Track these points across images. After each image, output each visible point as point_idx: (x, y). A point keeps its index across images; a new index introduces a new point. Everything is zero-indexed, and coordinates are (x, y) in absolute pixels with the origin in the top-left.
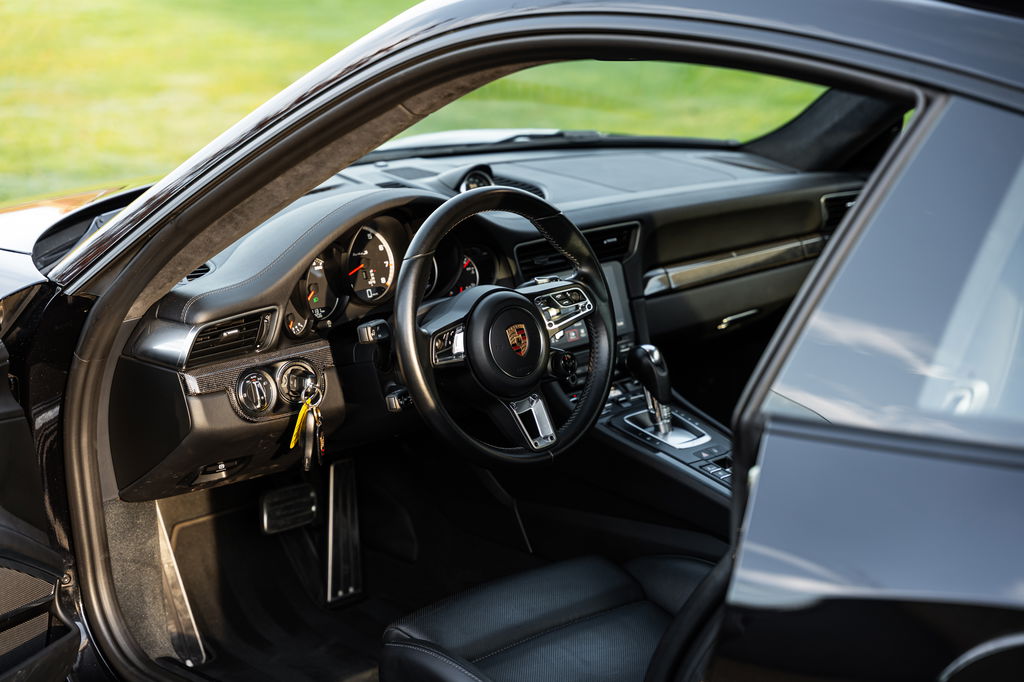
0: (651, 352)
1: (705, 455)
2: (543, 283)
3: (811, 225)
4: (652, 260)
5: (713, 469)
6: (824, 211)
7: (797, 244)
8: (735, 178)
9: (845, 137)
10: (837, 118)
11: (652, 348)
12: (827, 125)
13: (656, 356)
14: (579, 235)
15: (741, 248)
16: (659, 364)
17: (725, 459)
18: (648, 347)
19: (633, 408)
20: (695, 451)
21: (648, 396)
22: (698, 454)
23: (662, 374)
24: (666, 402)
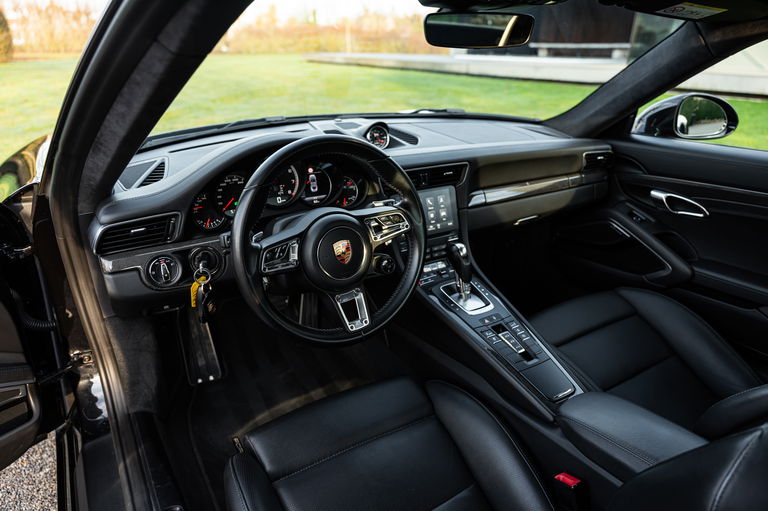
0: (461, 249)
1: (487, 321)
2: (379, 207)
3: (575, 169)
4: (476, 185)
5: (489, 334)
6: (584, 161)
7: (566, 179)
8: (535, 139)
9: (602, 119)
10: (598, 107)
11: (462, 245)
12: (592, 112)
13: (465, 251)
14: (402, 173)
15: (531, 180)
16: (466, 257)
17: (500, 325)
18: (459, 245)
19: (449, 279)
20: (481, 318)
21: (457, 276)
22: (482, 320)
23: (466, 264)
24: (467, 281)
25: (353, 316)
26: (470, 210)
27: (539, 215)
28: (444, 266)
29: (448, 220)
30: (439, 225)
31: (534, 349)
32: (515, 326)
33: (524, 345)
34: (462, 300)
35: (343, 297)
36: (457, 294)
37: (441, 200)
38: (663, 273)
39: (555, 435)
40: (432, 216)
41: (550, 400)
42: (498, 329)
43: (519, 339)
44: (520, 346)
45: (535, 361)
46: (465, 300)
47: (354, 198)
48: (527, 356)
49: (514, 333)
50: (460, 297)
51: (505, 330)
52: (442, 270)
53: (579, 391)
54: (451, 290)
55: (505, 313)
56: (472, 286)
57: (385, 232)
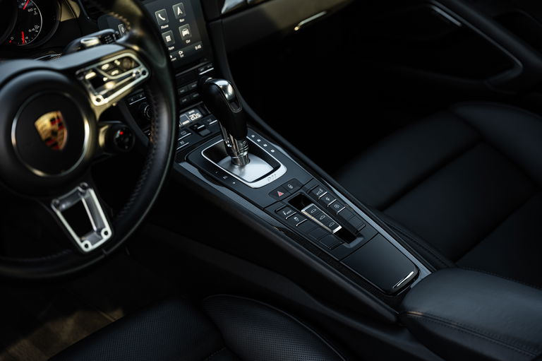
0: (225, 88)
1: (280, 194)
5: (287, 213)
11: (226, 83)
13: (230, 90)
16: (234, 99)
17: (301, 196)
18: (221, 83)
19: (212, 136)
20: (272, 189)
21: (224, 131)
22: (274, 193)
23: (236, 110)
24: (241, 136)
25: (84, 228)
26: (225, 20)
27: (328, 11)
28: (198, 116)
29: (194, 42)
30: (181, 52)
31: (355, 223)
32: (321, 193)
33: (340, 219)
34: (237, 167)
35: (62, 201)
36: (229, 158)
37: (179, 11)
38: (512, 74)
39: (401, 341)
40: (168, 39)
41: (388, 292)
42: (299, 202)
43: (331, 211)
44: (334, 222)
45: (359, 240)
46: (242, 166)
47: (37, 29)
48: (347, 235)
49: (322, 203)
50: (234, 162)
51: (310, 202)
52: (198, 122)
53: (425, 272)
54: (217, 154)
55: (303, 176)
56: (249, 143)
57: (110, 86)
